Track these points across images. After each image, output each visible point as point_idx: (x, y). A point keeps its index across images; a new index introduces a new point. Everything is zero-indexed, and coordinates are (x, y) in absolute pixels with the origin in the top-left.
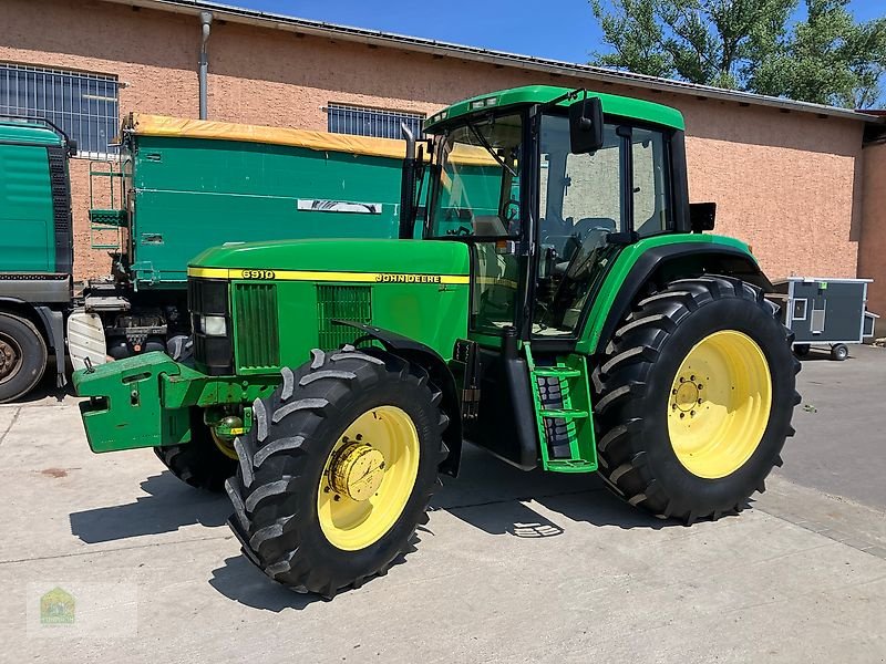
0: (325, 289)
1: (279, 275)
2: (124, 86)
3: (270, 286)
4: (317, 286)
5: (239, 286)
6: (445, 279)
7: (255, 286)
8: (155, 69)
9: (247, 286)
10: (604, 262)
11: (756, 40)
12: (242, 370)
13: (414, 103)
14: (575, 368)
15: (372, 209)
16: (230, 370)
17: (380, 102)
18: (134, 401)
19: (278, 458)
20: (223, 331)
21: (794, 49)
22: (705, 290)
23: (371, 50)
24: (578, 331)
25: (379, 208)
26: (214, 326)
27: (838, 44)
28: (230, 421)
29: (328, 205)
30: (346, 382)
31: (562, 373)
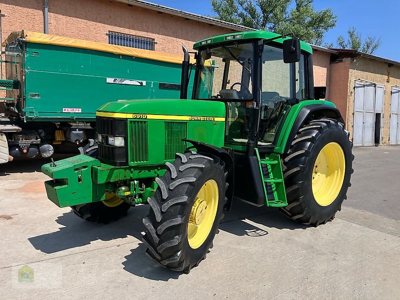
0: (169, 124)
1: (149, 117)
2: (4, 16)
3: (145, 122)
4: (165, 122)
5: (131, 122)
6: (216, 119)
7: (138, 122)
8: (20, 8)
9: (135, 122)
10: (285, 112)
11: (276, 15)
12: (132, 164)
13: (149, 34)
14: (274, 160)
15: (141, 83)
16: (126, 163)
17: (133, 32)
18: (80, 180)
19: (174, 207)
20: (123, 145)
21: (291, 21)
22: (325, 124)
23: (129, 7)
24: (275, 143)
25: (144, 83)
26: (119, 142)
27: (308, 19)
28: (123, 188)
29: (121, 81)
30: (201, 169)
31: (268, 162)
